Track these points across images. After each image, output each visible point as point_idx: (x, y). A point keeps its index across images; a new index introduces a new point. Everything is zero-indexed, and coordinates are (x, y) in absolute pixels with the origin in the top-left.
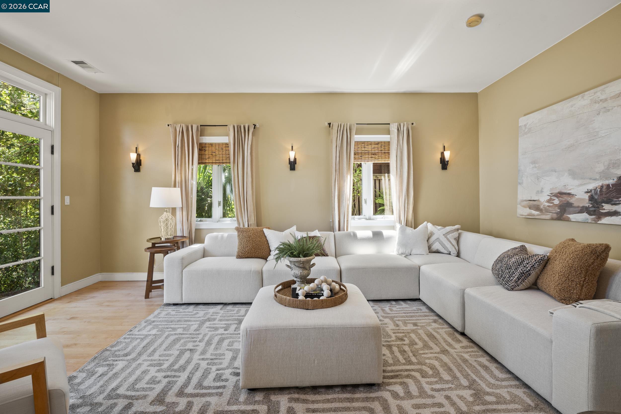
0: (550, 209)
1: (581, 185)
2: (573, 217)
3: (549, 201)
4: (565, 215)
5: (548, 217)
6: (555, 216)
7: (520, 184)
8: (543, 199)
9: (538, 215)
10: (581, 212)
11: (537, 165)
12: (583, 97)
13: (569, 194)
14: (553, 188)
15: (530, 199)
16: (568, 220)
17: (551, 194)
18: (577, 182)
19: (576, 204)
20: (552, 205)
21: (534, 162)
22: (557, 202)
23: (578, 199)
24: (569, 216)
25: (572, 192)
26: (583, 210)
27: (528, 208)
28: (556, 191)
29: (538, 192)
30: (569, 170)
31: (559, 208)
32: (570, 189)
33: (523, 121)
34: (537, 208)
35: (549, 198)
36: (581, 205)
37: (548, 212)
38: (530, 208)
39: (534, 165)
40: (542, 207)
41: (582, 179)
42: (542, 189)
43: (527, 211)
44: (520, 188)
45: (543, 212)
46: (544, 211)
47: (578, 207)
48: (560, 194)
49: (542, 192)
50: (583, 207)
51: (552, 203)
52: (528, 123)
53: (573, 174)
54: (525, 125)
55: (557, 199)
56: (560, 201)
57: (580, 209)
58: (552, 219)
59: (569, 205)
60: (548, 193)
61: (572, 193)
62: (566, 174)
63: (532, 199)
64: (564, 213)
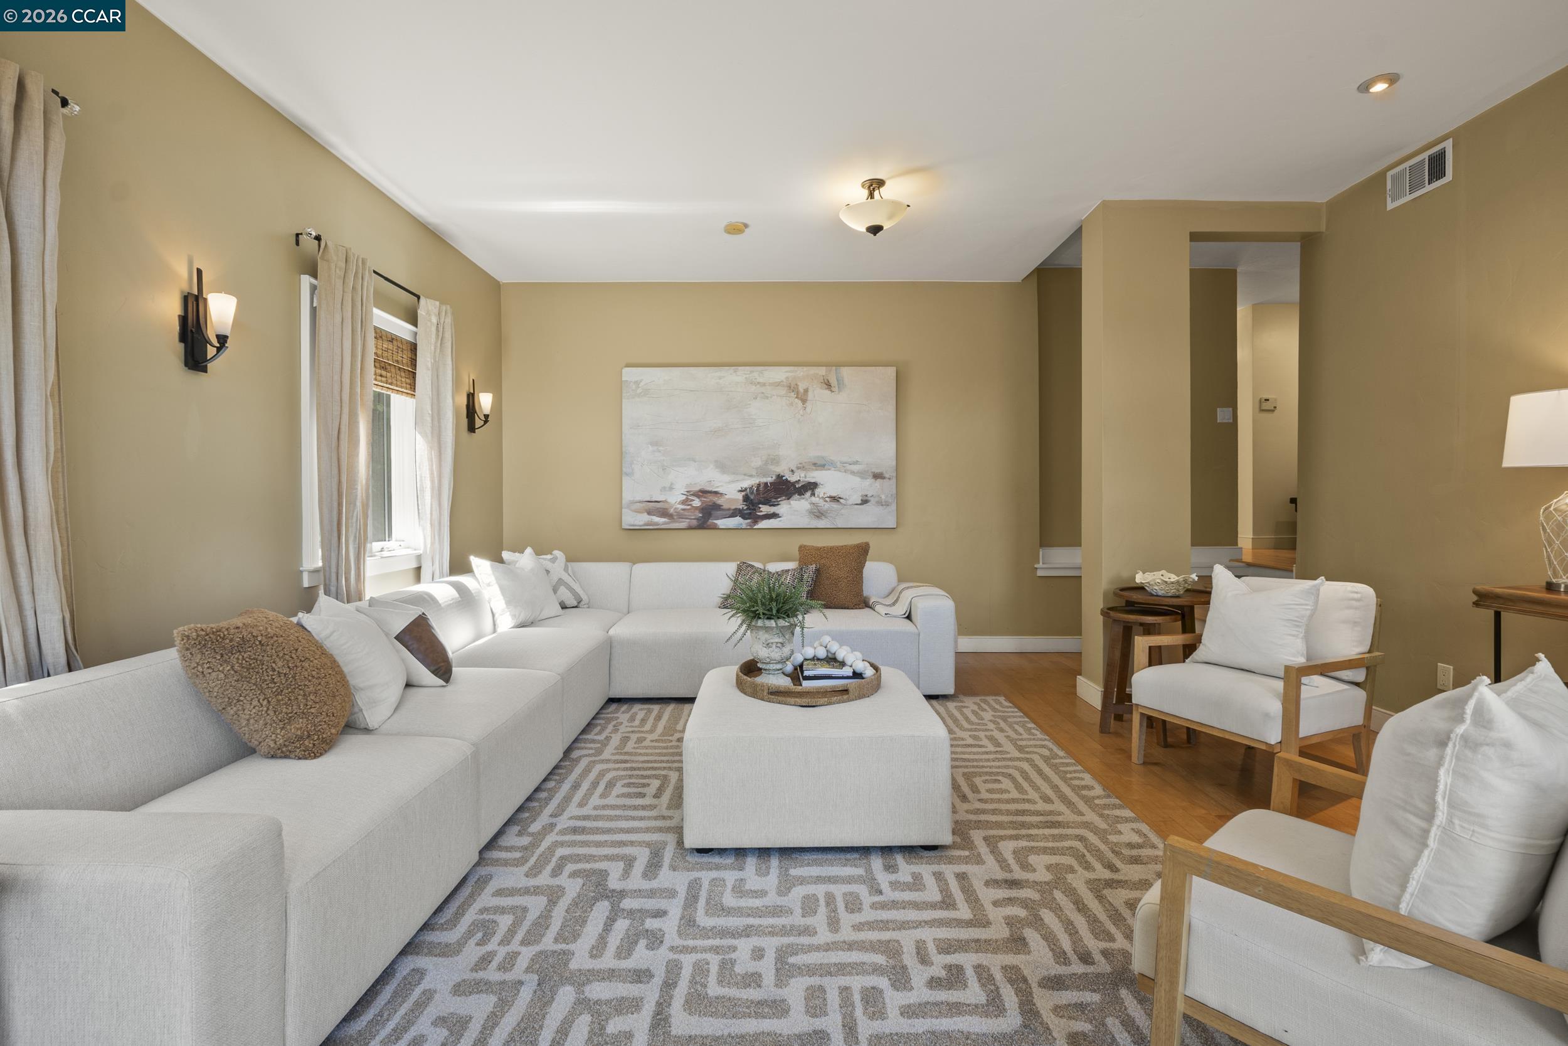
0: (686, 513)
1: (733, 482)
2: (722, 523)
3: (683, 502)
4: (710, 521)
5: (683, 525)
6: (695, 523)
7: (627, 474)
8: (675, 499)
9: (665, 523)
10: (733, 515)
11: (661, 448)
12: (735, 372)
13: (716, 493)
14: (691, 484)
15: (649, 499)
16: (715, 528)
17: (687, 492)
18: (727, 478)
19: (725, 506)
20: (689, 507)
21: (655, 443)
22: (697, 503)
23: (728, 499)
24: (715, 521)
25: (720, 490)
26: (735, 513)
27: (646, 514)
28: (697, 488)
29: (663, 489)
30: (716, 461)
31: (700, 512)
32: (718, 487)
33: (629, 374)
34: (664, 513)
35: (684, 497)
36: (733, 507)
37: (682, 518)
38: (649, 513)
39: (655, 448)
40: (672, 511)
41: (734, 474)
42: (672, 484)
43: (642, 519)
44: (626, 482)
45: (673, 519)
46: (675, 517)
47: (729, 509)
48: (702, 493)
49: (671, 488)
50: (736, 509)
51: (689, 505)
52: (642, 380)
53: (722, 467)
54: (637, 383)
55: (698, 500)
56: (703, 502)
57: (731, 512)
58: (690, 528)
59: (717, 507)
60: (683, 491)
61: (721, 492)
62: (712, 466)
63: (653, 499)
64: (709, 519)
